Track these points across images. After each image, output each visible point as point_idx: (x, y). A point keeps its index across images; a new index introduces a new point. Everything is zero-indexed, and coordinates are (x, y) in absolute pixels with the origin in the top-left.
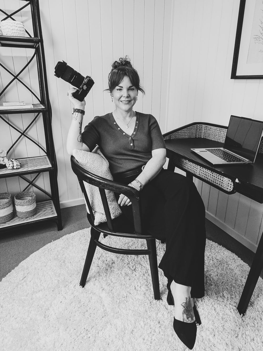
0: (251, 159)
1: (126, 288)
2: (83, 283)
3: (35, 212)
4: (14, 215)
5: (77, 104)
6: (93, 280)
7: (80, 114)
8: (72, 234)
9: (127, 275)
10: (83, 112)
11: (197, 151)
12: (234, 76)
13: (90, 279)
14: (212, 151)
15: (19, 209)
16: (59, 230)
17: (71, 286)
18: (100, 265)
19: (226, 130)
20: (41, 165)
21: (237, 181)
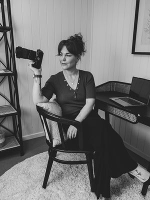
0: (146, 103)
1: (73, 187)
2: (45, 186)
3: (4, 144)
5: (36, 72)
6: (50, 184)
7: (39, 78)
8: (32, 158)
9: (72, 179)
10: (40, 76)
11: (113, 99)
12: (133, 52)
13: (49, 183)
14: (122, 99)
16: (21, 156)
17: (37, 189)
18: (54, 175)
19: (130, 86)
20: (10, 111)
21: (139, 115)
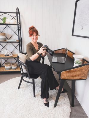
4: (11, 68)
11: (54, 57)
15: (12, 67)
